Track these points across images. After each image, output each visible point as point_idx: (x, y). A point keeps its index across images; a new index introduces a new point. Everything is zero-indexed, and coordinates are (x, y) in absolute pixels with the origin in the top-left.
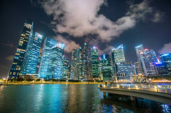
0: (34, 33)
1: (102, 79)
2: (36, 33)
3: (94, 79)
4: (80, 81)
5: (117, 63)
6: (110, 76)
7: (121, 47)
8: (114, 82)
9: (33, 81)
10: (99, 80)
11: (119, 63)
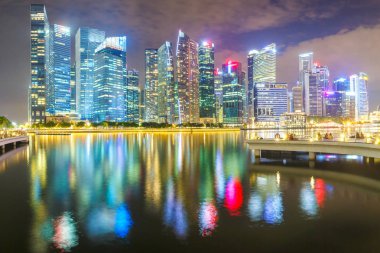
0: (52, 27)
1: (221, 120)
2: (56, 26)
3: (202, 121)
4: (170, 125)
5: (258, 86)
6: (239, 115)
7: (271, 49)
8: (248, 127)
9: (72, 127)
10: (214, 122)
11: (263, 85)
